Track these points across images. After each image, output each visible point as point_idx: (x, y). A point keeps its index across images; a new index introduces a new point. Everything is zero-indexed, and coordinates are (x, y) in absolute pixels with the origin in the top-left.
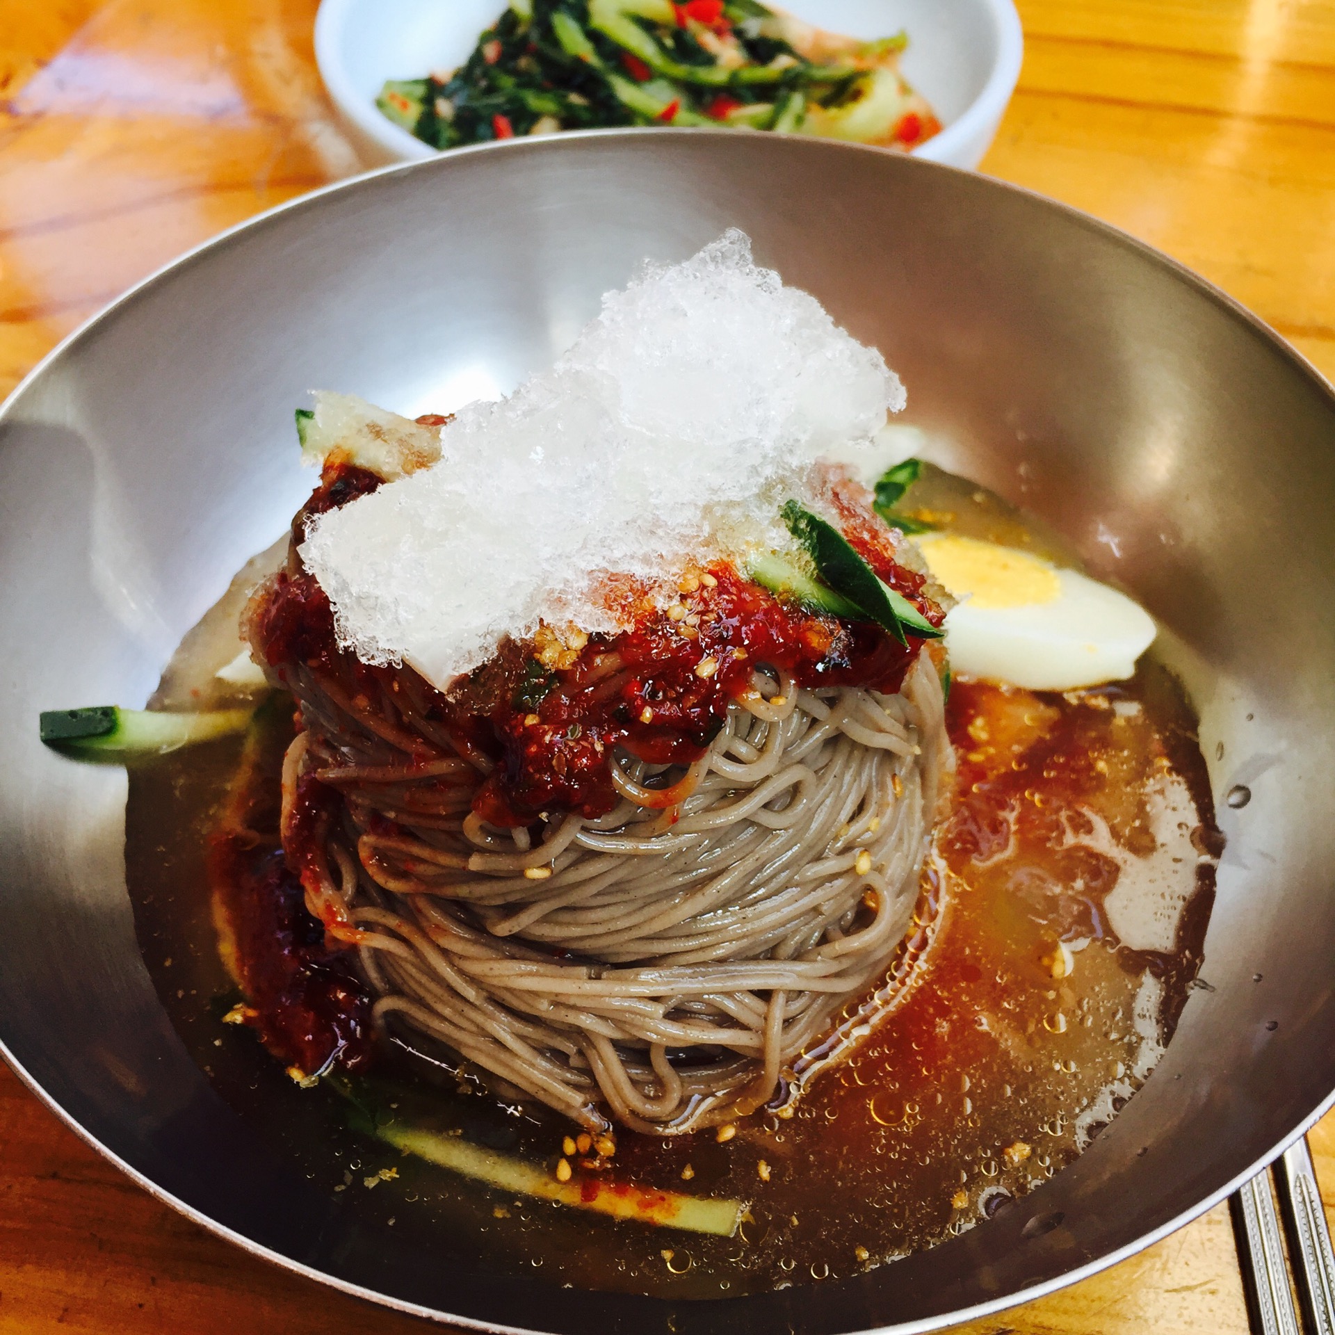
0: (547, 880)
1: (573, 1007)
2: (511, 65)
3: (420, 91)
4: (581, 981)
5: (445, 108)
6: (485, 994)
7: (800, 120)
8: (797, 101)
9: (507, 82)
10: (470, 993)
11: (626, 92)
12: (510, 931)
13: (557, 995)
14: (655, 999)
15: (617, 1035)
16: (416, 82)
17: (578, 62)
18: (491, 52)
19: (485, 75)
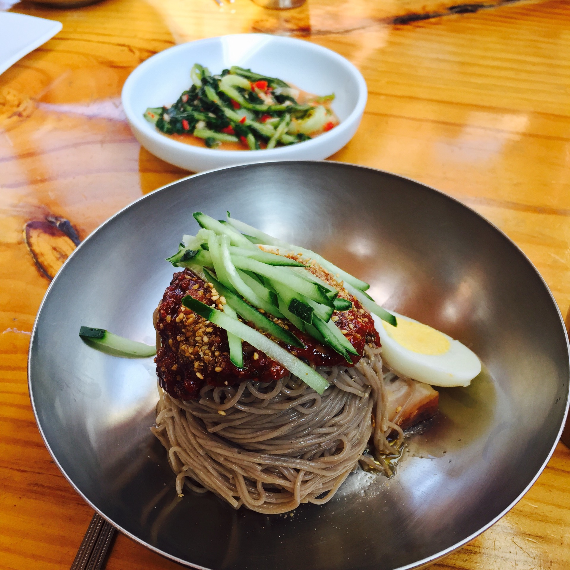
0: (225, 416)
1: (231, 462)
2: (192, 103)
3: (160, 111)
4: (235, 453)
5: (167, 117)
6: (205, 452)
7: (288, 124)
8: (287, 117)
9: (189, 108)
10: (201, 452)
11: (229, 113)
12: (213, 431)
13: (226, 456)
14: (260, 464)
15: (245, 475)
16: (158, 108)
17: (213, 102)
18: (185, 98)
19: (182, 106)
